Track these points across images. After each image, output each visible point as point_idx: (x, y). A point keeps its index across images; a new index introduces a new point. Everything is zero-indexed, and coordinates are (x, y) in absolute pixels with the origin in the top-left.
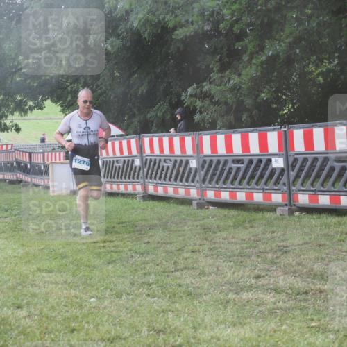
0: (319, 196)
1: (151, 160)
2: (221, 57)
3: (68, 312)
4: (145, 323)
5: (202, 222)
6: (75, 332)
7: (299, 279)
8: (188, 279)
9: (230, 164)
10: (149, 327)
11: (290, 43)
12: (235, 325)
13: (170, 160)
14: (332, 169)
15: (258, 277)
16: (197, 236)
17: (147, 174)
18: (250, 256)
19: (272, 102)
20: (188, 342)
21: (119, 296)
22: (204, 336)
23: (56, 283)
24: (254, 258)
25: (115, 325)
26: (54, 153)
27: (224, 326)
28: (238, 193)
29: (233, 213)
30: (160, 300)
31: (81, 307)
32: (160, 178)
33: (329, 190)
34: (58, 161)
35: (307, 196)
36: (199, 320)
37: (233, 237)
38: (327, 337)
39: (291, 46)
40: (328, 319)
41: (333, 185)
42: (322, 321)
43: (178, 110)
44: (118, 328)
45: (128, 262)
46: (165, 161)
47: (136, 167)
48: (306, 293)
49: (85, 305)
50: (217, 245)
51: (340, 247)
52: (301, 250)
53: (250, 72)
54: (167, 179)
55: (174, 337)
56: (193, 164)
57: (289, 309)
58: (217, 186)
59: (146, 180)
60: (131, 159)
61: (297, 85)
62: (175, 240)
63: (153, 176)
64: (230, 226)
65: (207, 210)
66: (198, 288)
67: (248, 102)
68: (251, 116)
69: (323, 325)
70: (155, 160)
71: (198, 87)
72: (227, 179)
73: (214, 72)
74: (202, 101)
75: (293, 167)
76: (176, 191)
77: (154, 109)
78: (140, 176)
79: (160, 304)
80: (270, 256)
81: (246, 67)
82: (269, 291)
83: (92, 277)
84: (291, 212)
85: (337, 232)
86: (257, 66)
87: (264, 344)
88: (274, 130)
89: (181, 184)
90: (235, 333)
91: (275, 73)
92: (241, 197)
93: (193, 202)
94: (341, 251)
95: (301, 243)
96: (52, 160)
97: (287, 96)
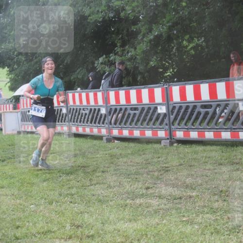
0: (191, 132)
1: (74, 109)
2: (122, 36)
3: (14, 215)
4: (68, 221)
5: (109, 152)
6: (20, 228)
7: (175, 189)
8: (99, 191)
9: (129, 111)
10: (71, 224)
11: (169, 26)
12: (130, 221)
13: (87, 109)
14: (199, 113)
15: (147, 188)
16: (106, 161)
17: (71, 119)
18: (142, 174)
19: (158, 68)
20: (98, 233)
21: (51, 203)
22: (109, 229)
23: (7, 195)
24: (145, 175)
25: (47, 223)
26: (5, 105)
27: (123, 222)
28: (134, 131)
29: (132, 145)
30: (80, 205)
31: (24, 211)
32: (80, 122)
33: (198, 128)
34: (8, 110)
35: (182, 132)
36: (106, 218)
37: (131, 162)
38: (193, 228)
39: (170, 28)
40: (194, 215)
41: (200, 124)
42: (190, 217)
43: (90, 74)
44: (49, 225)
45: (57, 180)
46: (84, 109)
47: (63, 114)
48: (180, 198)
49: (27, 210)
50: (119, 167)
51: (204, 167)
52: (177, 169)
53: (143, 47)
54: (85, 122)
55: (88, 230)
56: (103, 111)
57: (168, 210)
58: (120, 126)
59: (70, 123)
60: (59, 108)
61: (175, 56)
62: (90, 164)
63: (75, 120)
64: (129, 154)
65: (113, 143)
66: (106, 196)
67: (141, 68)
68: (144, 78)
69: (191, 219)
70: (77, 109)
71: (106, 57)
72: (126, 121)
73: (117, 46)
74: (109, 68)
75: (172, 112)
76: (91, 130)
77: (76, 73)
78: (66, 121)
79: (79, 208)
80: (156, 174)
81: (140, 43)
82: (155, 197)
83: (32, 191)
84: (171, 144)
85: (203, 157)
86: (147, 43)
87: (150, 233)
88: (159, 87)
89: (95, 125)
90: (131, 226)
91: (160, 48)
92: (137, 133)
93: (104, 138)
94: (205, 169)
95: (177, 164)
96: (4, 110)
97: (169, 63)
